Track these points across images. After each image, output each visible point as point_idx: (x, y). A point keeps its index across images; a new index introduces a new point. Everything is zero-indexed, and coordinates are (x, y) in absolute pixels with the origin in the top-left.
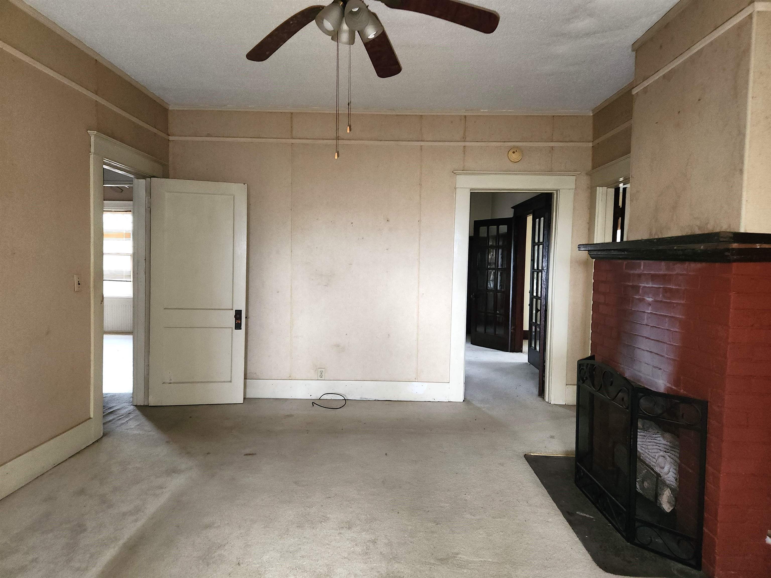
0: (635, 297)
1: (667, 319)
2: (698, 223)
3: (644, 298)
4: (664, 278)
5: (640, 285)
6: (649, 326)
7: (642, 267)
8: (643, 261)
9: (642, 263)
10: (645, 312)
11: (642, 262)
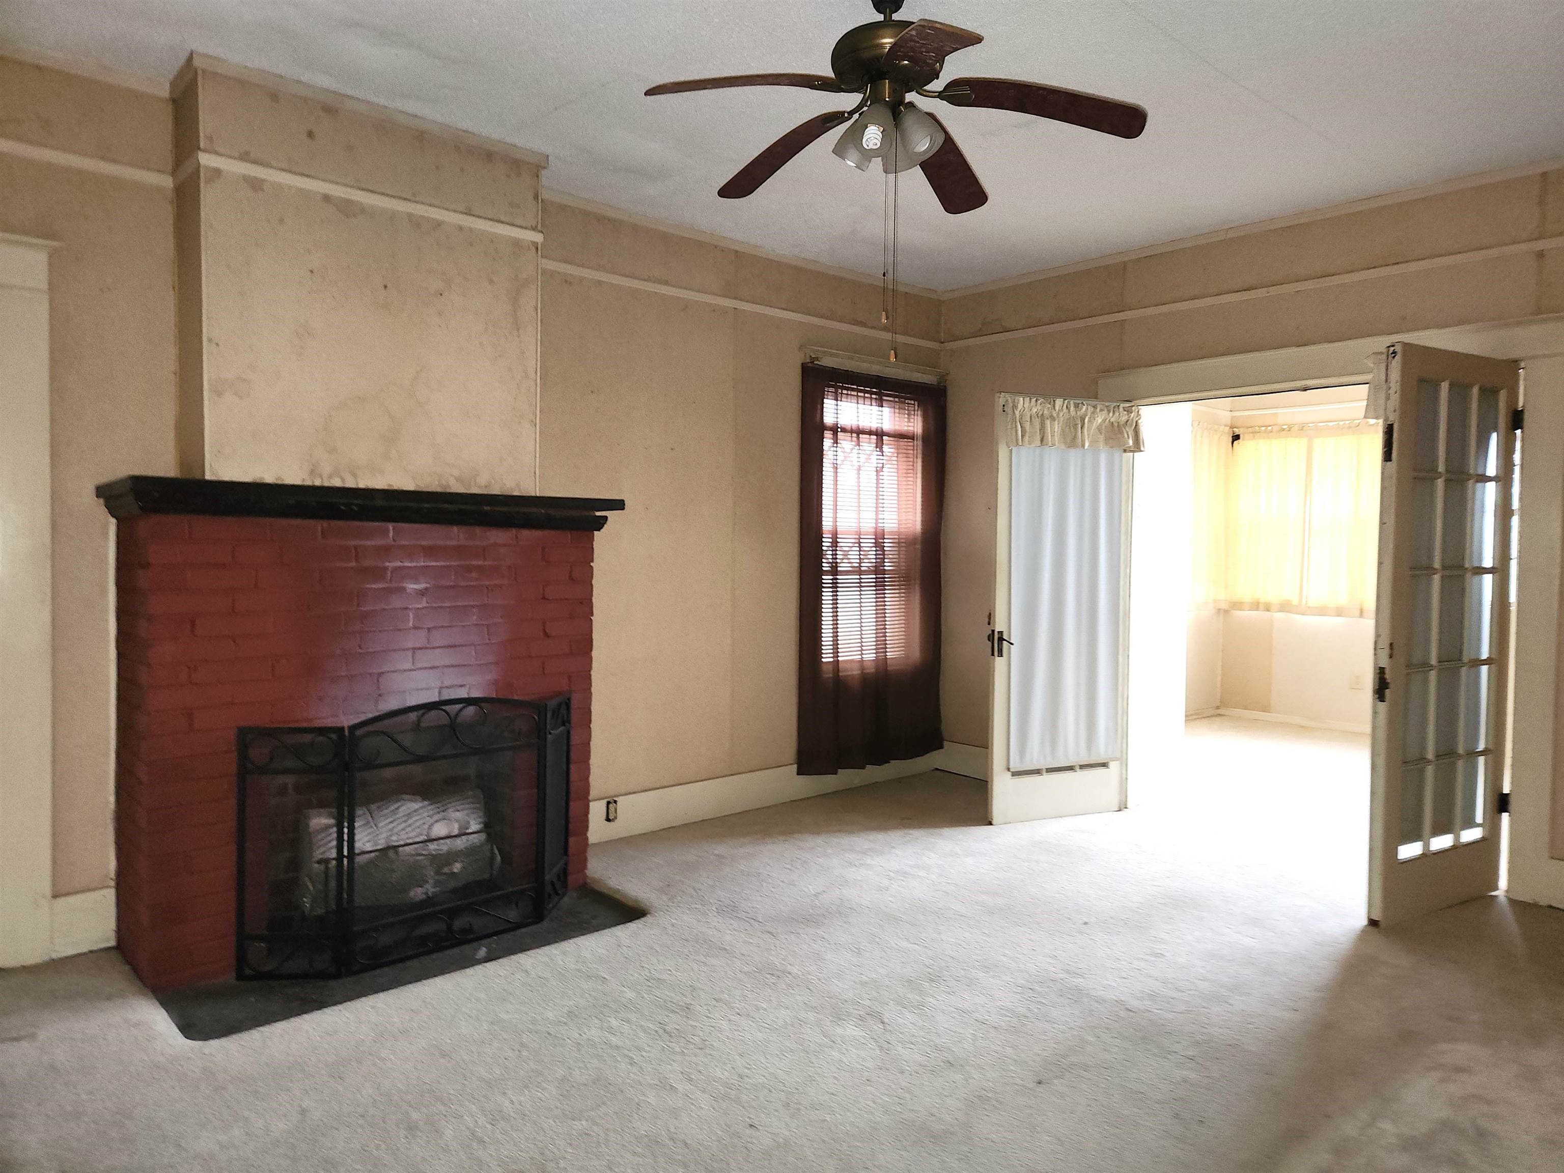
0: (368, 586)
1: (474, 610)
2: (456, 473)
3: (401, 585)
4: (459, 551)
5: (388, 564)
6: (422, 628)
7: (391, 534)
8: (394, 524)
9: (391, 528)
10: (407, 608)
11: (391, 526)
